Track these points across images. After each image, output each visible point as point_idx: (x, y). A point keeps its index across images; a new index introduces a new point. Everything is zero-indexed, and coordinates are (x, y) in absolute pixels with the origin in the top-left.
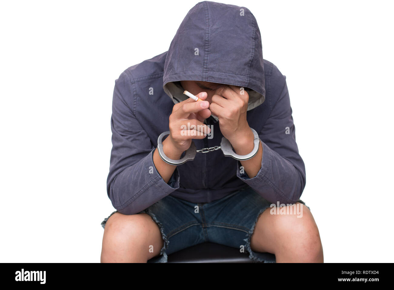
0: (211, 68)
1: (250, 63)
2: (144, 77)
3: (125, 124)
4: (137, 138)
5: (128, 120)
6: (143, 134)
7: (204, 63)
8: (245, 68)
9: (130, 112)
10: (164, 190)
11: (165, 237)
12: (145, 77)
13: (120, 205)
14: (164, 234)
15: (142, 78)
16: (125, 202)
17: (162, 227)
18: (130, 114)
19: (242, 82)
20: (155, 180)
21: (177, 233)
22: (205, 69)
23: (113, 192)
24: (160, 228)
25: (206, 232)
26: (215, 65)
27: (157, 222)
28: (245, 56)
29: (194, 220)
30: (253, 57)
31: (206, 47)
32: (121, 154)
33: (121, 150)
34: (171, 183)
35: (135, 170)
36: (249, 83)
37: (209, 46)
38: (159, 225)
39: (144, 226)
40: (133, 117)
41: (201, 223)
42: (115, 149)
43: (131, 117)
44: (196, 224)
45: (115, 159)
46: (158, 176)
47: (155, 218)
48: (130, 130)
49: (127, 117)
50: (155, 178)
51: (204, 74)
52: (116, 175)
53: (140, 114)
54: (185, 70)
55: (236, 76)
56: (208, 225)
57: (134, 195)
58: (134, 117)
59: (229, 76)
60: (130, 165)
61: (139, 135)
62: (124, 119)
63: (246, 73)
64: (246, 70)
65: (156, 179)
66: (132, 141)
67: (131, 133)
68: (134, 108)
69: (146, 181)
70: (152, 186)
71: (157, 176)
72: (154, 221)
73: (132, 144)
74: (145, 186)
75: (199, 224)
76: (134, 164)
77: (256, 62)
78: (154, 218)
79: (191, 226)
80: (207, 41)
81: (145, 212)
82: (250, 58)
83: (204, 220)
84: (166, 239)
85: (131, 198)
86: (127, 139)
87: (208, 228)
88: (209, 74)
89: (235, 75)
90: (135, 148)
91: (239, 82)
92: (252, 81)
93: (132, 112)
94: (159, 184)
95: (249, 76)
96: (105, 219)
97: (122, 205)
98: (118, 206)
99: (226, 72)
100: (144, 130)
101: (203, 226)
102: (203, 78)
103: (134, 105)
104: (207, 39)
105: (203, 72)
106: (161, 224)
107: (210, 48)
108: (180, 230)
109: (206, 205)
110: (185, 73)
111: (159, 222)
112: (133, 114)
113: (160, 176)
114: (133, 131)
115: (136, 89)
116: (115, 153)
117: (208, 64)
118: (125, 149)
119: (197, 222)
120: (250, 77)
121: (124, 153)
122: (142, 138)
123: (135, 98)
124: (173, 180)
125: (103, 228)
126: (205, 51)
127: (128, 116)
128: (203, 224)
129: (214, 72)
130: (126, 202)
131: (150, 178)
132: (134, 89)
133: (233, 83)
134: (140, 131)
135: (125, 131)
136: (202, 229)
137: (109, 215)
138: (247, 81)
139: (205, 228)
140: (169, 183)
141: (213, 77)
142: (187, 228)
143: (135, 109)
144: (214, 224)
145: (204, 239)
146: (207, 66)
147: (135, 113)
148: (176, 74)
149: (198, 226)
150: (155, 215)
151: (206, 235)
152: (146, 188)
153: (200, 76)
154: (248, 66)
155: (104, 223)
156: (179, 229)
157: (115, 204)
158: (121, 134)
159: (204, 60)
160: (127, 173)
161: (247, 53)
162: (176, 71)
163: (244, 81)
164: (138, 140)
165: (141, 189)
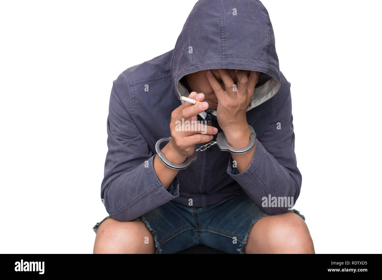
0: (230, 54)
1: (267, 48)
2: (143, 79)
3: (121, 127)
4: (134, 143)
5: (125, 124)
6: (140, 139)
7: (222, 50)
8: (263, 53)
9: (127, 116)
10: (164, 198)
11: (158, 245)
12: (145, 79)
13: (115, 211)
14: (157, 243)
15: (141, 81)
16: (120, 208)
17: (156, 235)
18: (127, 117)
19: (262, 67)
20: (155, 187)
21: (170, 238)
22: (224, 56)
23: (108, 198)
24: (153, 236)
25: (199, 236)
26: (234, 51)
27: (151, 229)
28: (262, 42)
29: (188, 224)
30: (270, 42)
31: (222, 34)
32: (117, 159)
33: (117, 154)
34: (170, 190)
35: (132, 176)
36: (269, 69)
37: (225, 33)
38: (153, 233)
39: (137, 235)
40: (130, 122)
41: (195, 227)
42: (111, 153)
43: (128, 120)
44: (189, 229)
45: (110, 163)
46: (159, 183)
47: (149, 226)
48: (127, 134)
49: (124, 121)
50: (156, 185)
51: (224, 61)
52: (112, 180)
53: (138, 117)
54: (201, 60)
55: (256, 62)
56: (201, 229)
57: (131, 201)
58: (132, 121)
59: (249, 61)
60: (127, 171)
61: (136, 140)
62: (121, 122)
63: (265, 58)
64: (264, 55)
65: (157, 187)
66: (129, 146)
67: (129, 137)
68: (132, 111)
69: (145, 188)
70: (151, 193)
71: (157, 184)
72: (148, 229)
73: (129, 149)
74: (144, 193)
75: (193, 228)
76: (131, 170)
77: (272, 48)
78: (147, 226)
79: (185, 230)
80: (222, 27)
81: (138, 219)
82: (267, 44)
83: (197, 224)
84: (158, 247)
85: (127, 205)
86: (124, 144)
87: (202, 232)
88: (228, 61)
89: (254, 60)
90: (132, 153)
91: (259, 67)
92: (272, 67)
93: (130, 115)
94: (159, 192)
95: (267, 61)
96: (98, 223)
97: (117, 211)
98: (113, 212)
99: (246, 58)
100: (142, 134)
101: (197, 230)
102: (222, 65)
103: (132, 108)
104: (222, 26)
105: (222, 60)
106: (155, 232)
107: (226, 34)
108: (174, 235)
109: (200, 209)
110: (203, 63)
111: (153, 230)
112: (130, 118)
113: (160, 184)
114: (131, 136)
115: (134, 92)
116: (111, 157)
117: (226, 51)
118: (121, 154)
119: (191, 226)
120: (269, 63)
121: (120, 158)
122: (138, 143)
123: (133, 101)
124: (172, 187)
125: (94, 233)
126: (221, 38)
127: (126, 120)
128: (197, 228)
129: (234, 59)
130: (122, 209)
131: (150, 185)
132: (133, 92)
133: (253, 69)
134: (137, 135)
135: (122, 135)
136: (196, 233)
137: (102, 220)
138: (267, 66)
139: (198, 232)
140: (169, 190)
141: (233, 64)
142: (180, 233)
143: (132, 113)
144: (208, 229)
145: (197, 242)
146: (226, 52)
147: (132, 117)
148: (192, 65)
149: (191, 230)
150: (148, 223)
151: (199, 239)
152: (144, 194)
153: (219, 63)
154: (266, 52)
155: (96, 227)
156: (172, 235)
157: (109, 209)
158: (117, 138)
159: (222, 47)
160: (125, 179)
161: (264, 39)
162: (192, 63)
163: (265, 66)
164: (136, 145)
165: (139, 196)
